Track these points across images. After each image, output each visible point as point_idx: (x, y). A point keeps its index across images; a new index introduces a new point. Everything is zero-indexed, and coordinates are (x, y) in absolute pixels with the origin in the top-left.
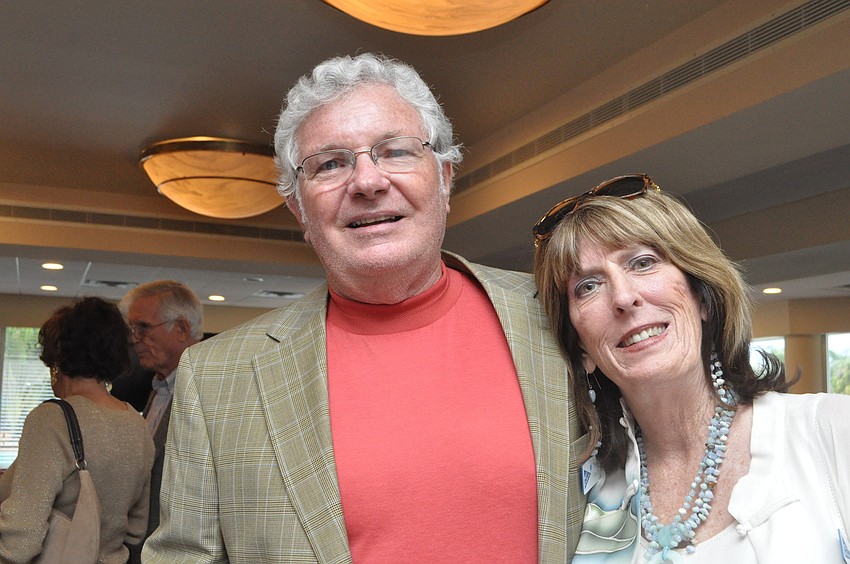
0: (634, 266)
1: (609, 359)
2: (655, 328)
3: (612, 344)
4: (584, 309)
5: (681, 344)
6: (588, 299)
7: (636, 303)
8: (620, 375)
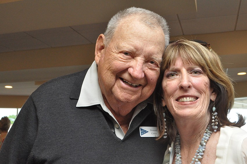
0: (192, 72)
1: (172, 104)
2: (193, 98)
3: (174, 99)
4: (168, 82)
5: (201, 107)
6: (171, 79)
7: (189, 87)
8: (174, 111)
